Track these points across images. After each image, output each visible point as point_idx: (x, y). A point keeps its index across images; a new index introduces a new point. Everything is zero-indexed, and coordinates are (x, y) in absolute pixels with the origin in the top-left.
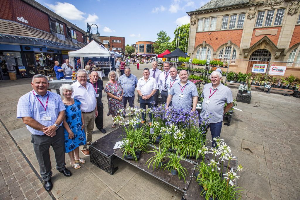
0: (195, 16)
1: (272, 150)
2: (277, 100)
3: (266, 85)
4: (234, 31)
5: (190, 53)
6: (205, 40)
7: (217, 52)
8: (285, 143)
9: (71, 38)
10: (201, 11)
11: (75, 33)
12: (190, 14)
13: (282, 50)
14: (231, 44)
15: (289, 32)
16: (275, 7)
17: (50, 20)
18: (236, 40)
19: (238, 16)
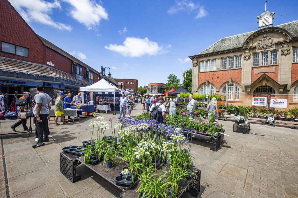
0: (196, 59)
1: (257, 174)
2: (282, 132)
3: (269, 118)
4: (233, 71)
5: (194, 91)
6: (207, 79)
7: (220, 89)
8: (276, 169)
9: (88, 78)
10: (201, 55)
11: (92, 75)
12: (192, 58)
13: (285, 86)
14: (232, 81)
15: (287, 70)
16: (267, 50)
17: (72, 64)
18: (237, 78)
19: (235, 58)
